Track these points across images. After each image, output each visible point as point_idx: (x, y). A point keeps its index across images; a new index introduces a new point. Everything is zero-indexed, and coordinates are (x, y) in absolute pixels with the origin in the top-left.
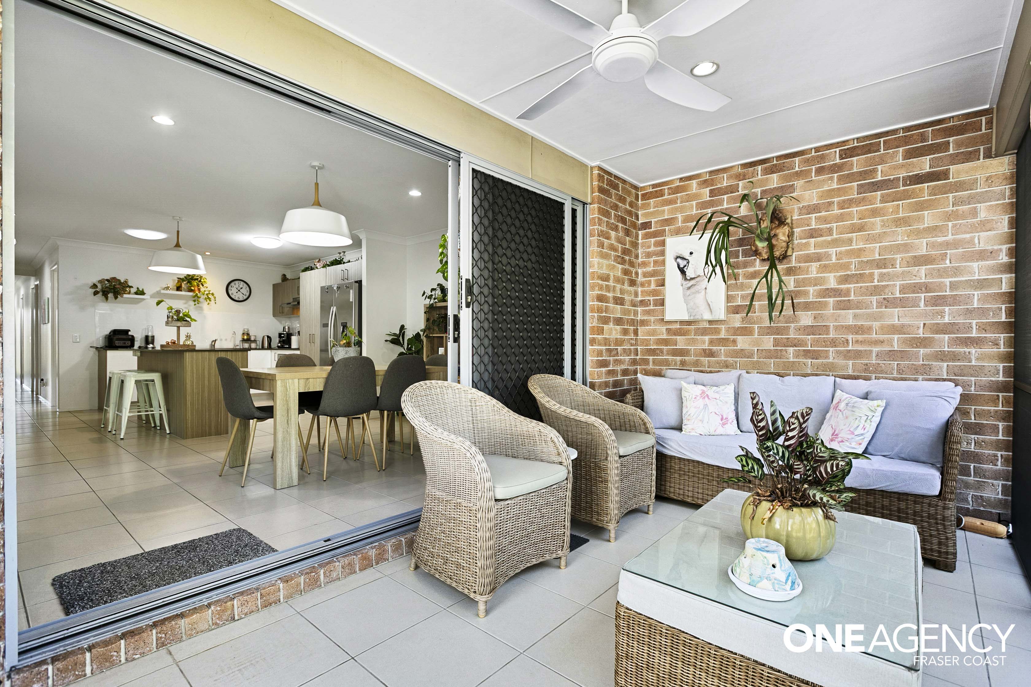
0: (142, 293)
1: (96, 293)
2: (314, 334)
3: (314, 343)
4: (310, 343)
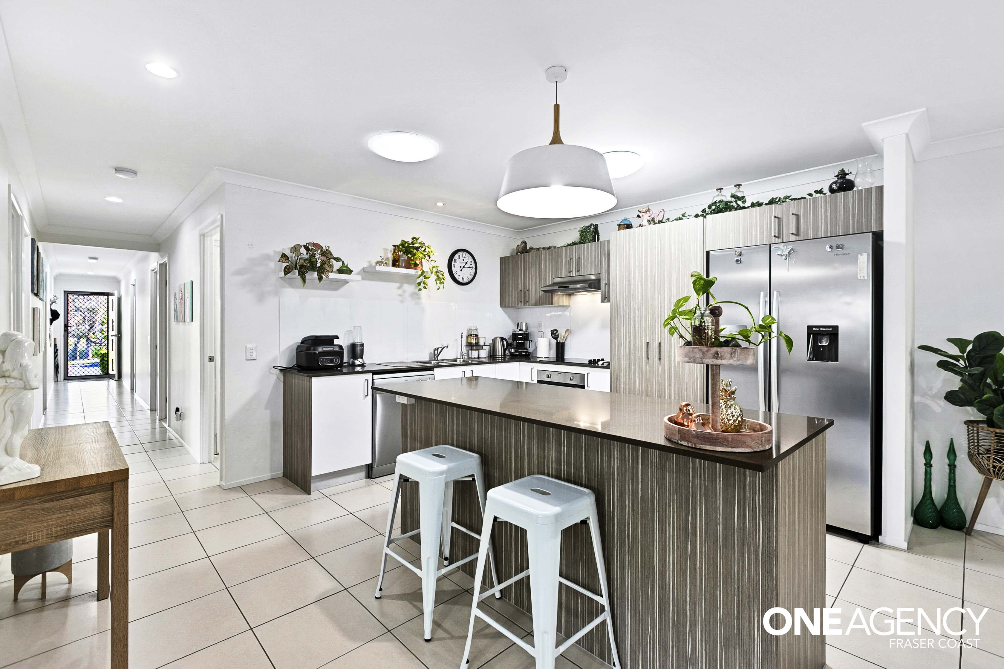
0: (349, 272)
1: (287, 271)
2: (660, 343)
3: (660, 359)
4: (648, 358)
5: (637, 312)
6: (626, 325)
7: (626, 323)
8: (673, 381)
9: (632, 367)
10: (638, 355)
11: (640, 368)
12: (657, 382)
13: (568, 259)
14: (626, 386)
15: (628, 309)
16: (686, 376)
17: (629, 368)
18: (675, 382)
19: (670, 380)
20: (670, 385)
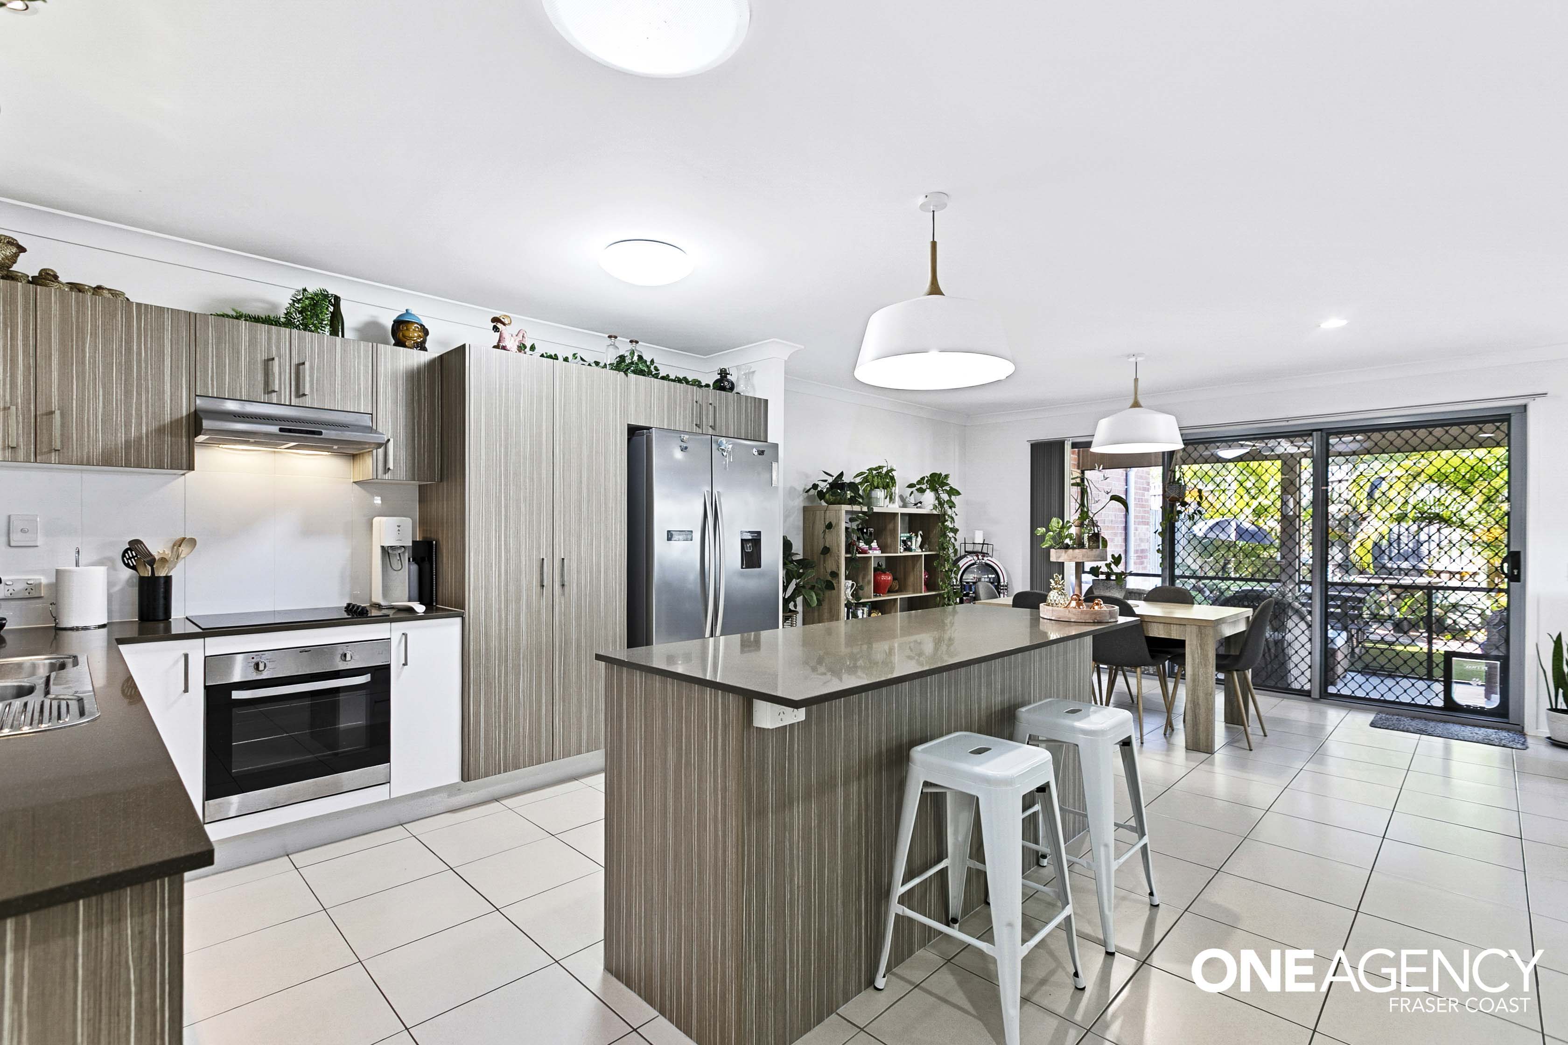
2: (563, 559)
3: (563, 585)
4: (543, 586)
5: (523, 506)
6: (500, 531)
7: (500, 526)
8: (583, 619)
9: (512, 606)
10: (524, 583)
11: (529, 606)
12: (557, 624)
13: (261, 356)
14: (500, 643)
15: (506, 499)
16: (602, 606)
17: (507, 607)
18: (586, 620)
19: (579, 617)
20: (579, 625)
